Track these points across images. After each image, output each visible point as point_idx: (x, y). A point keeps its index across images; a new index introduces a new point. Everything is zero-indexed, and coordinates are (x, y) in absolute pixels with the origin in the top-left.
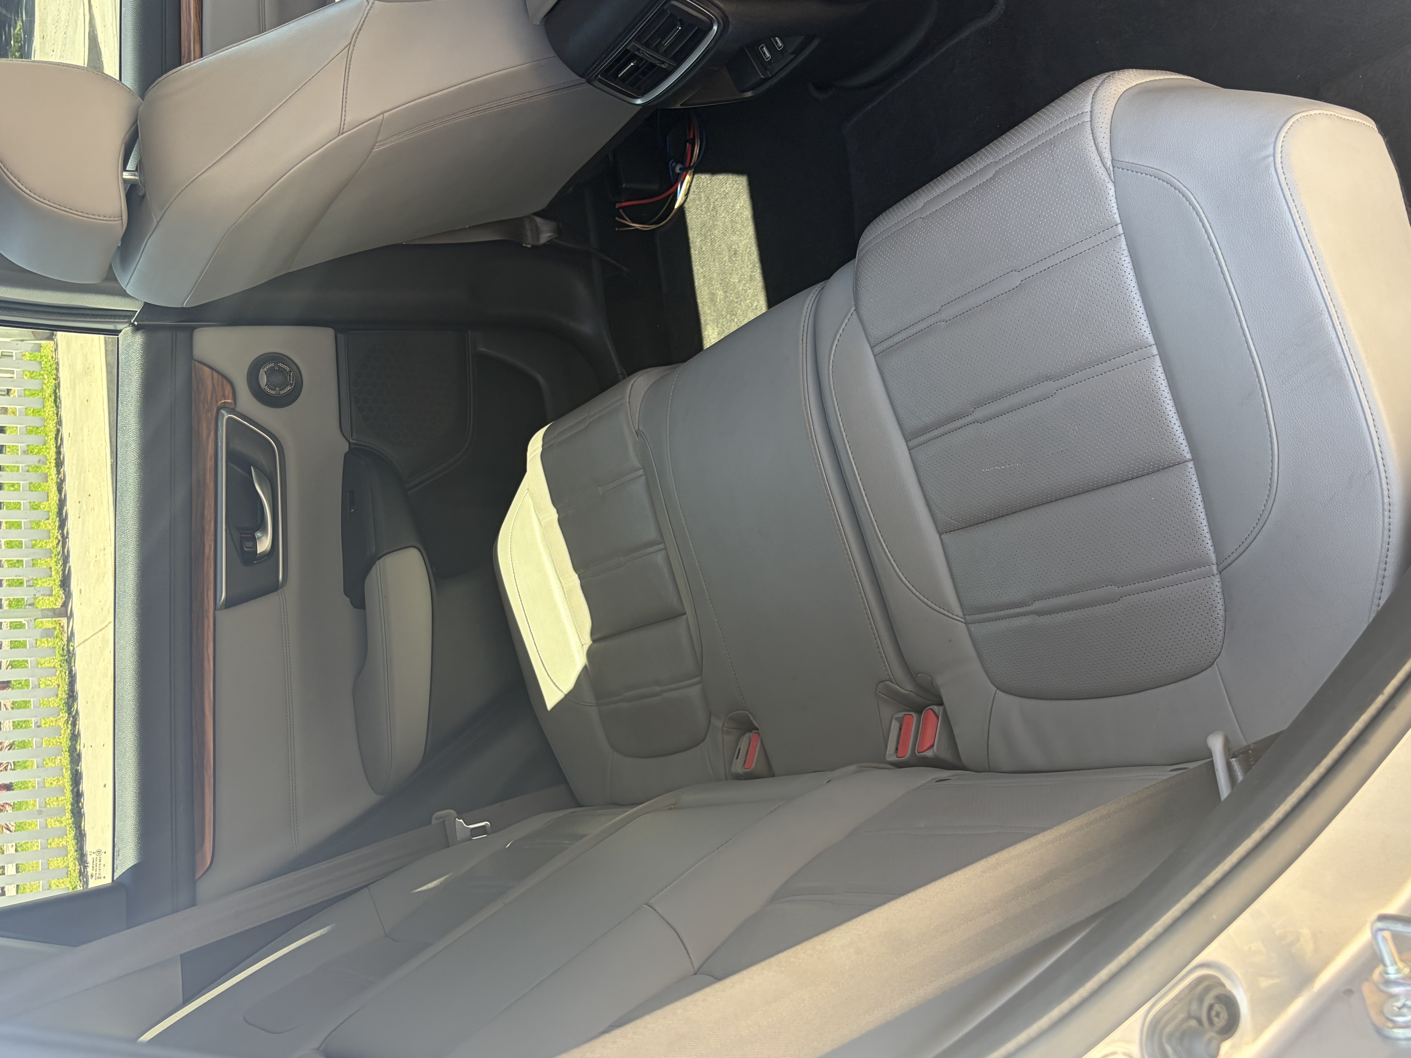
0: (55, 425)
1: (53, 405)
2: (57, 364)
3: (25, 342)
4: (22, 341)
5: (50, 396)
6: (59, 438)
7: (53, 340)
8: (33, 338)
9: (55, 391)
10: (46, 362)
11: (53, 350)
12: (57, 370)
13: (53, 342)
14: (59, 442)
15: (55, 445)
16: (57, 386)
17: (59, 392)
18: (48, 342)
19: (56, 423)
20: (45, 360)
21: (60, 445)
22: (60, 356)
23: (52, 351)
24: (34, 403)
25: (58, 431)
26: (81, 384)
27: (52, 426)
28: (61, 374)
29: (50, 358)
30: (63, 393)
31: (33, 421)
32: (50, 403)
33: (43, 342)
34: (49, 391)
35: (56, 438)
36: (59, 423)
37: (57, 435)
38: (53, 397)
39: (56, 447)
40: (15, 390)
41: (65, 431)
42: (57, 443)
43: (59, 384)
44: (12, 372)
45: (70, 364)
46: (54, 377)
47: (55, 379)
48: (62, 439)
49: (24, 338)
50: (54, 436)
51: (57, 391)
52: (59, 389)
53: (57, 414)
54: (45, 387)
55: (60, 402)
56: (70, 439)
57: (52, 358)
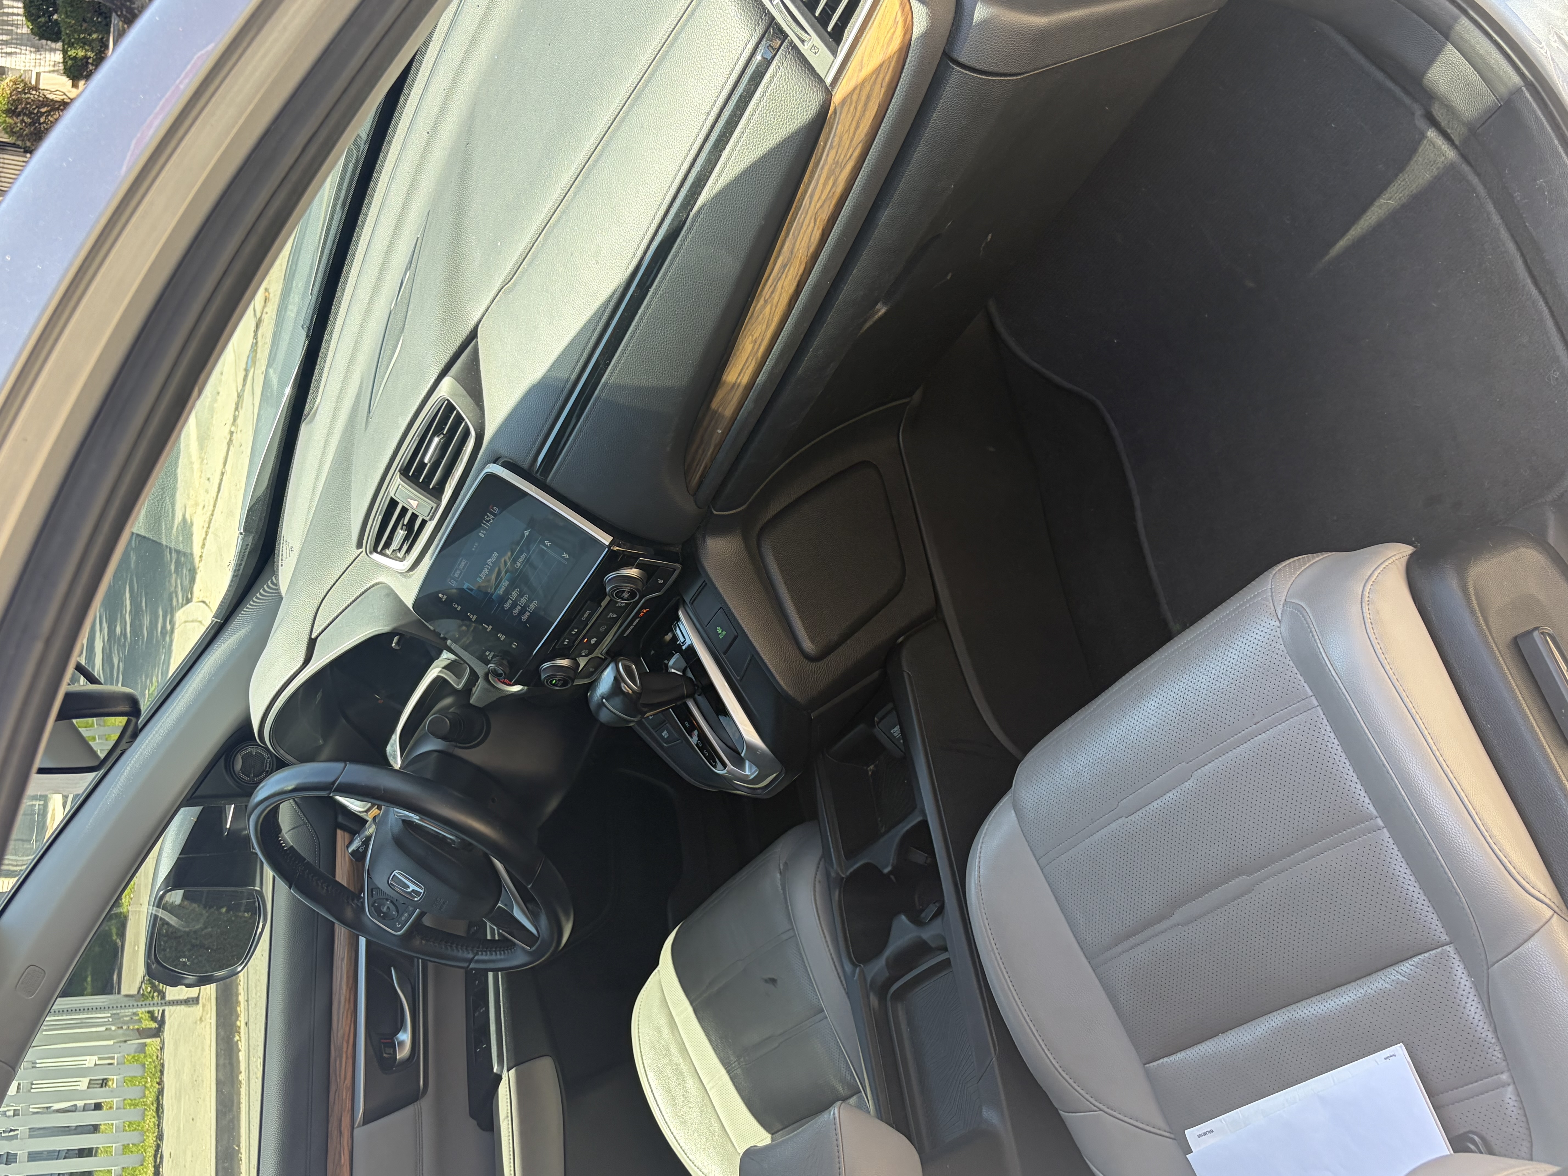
0: (154, 1139)
1: (154, 1114)
2: (163, 1065)
3: (129, 1042)
4: (125, 1041)
5: (152, 1104)
6: (159, 1156)
7: (159, 1036)
8: (139, 1037)
9: (158, 1098)
10: (150, 1062)
11: (159, 1048)
12: (162, 1072)
13: (159, 1039)
14: (158, 1160)
15: (153, 1164)
16: (161, 1092)
17: (162, 1099)
18: (154, 1039)
19: (157, 1137)
20: (150, 1060)
21: (159, 1165)
22: (166, 1057)
23: (158, 1050)
24: (132, 1114)
25: (158, 1147)
26: (187, 1097)
27: (151, 1140)
28: (165, 1079)
29: (155, 1058)
30: (166, 1101)
31: (131, 1137)
32: (151, 1113)
33: (148, 1041)
34: (151, 1098)
35: (155, 1156)
36: (160, 1137)
37: (157, 1151)
38: (155, 1105)
39: (155, 1166)
40: (114, 1080)
41: (166, 1149)
42: (155, 1162)
43: (163, 1089)
44: (113, 1058)
45: (176, 1070)
46: (158, 1080)
47: (158, 1083)
48: (161, 1157)
49: (128, 1038)
50: (153, 1152)
51: (160, 1097)
52: (162, 1096)
53: (159, 1125)
54: (147, 1092)
55: (163, 1112)
56: (170, 1160)
57: (157, 1057)
